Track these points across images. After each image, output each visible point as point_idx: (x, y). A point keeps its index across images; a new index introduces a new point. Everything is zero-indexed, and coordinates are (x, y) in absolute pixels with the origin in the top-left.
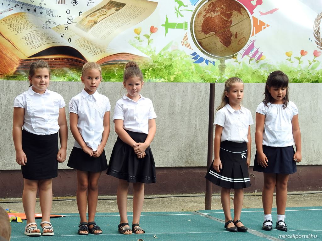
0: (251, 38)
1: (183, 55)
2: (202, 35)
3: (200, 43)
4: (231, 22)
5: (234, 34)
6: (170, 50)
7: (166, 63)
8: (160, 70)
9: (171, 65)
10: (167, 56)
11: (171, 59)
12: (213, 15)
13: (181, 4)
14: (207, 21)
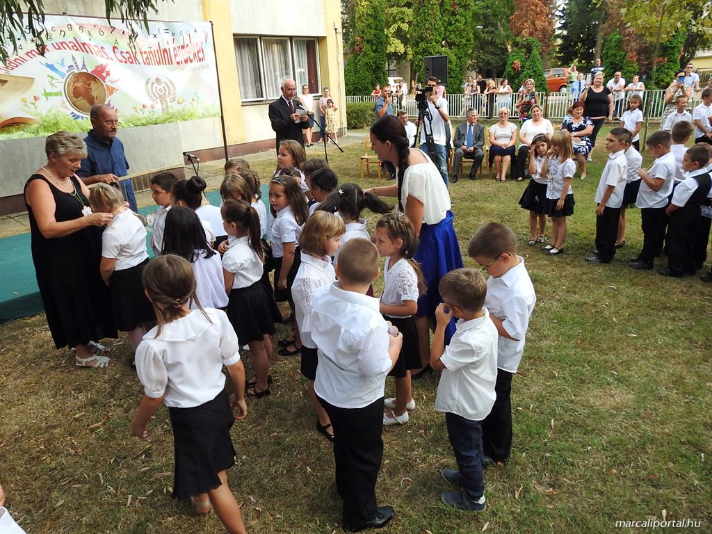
0: (107, 99)
1: (64, 115)
2: (75, 99)
3: (75, 105)
4: (91, 89)
5: (95, 97)
6: (53, 112)
7: (53, 122)
8: (50, 126)
9: (57, 122)
10: (52, 117)
11: (56, 119)
12: (78, 85)
13: (52, 78)
14: (76, 89)
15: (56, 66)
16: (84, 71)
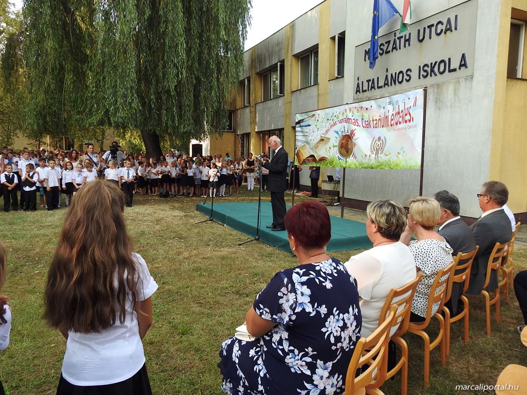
1: (336, 158)
2: (340, 149)
3: (340, 152)
4: (348, 144)
8: (331, 163)
9: (333, 161)
10: (333, 158)
12: (343, 141)
13: (337, 138)
14: (342, 143)
15: (339, 132)
16: (347, 134)
